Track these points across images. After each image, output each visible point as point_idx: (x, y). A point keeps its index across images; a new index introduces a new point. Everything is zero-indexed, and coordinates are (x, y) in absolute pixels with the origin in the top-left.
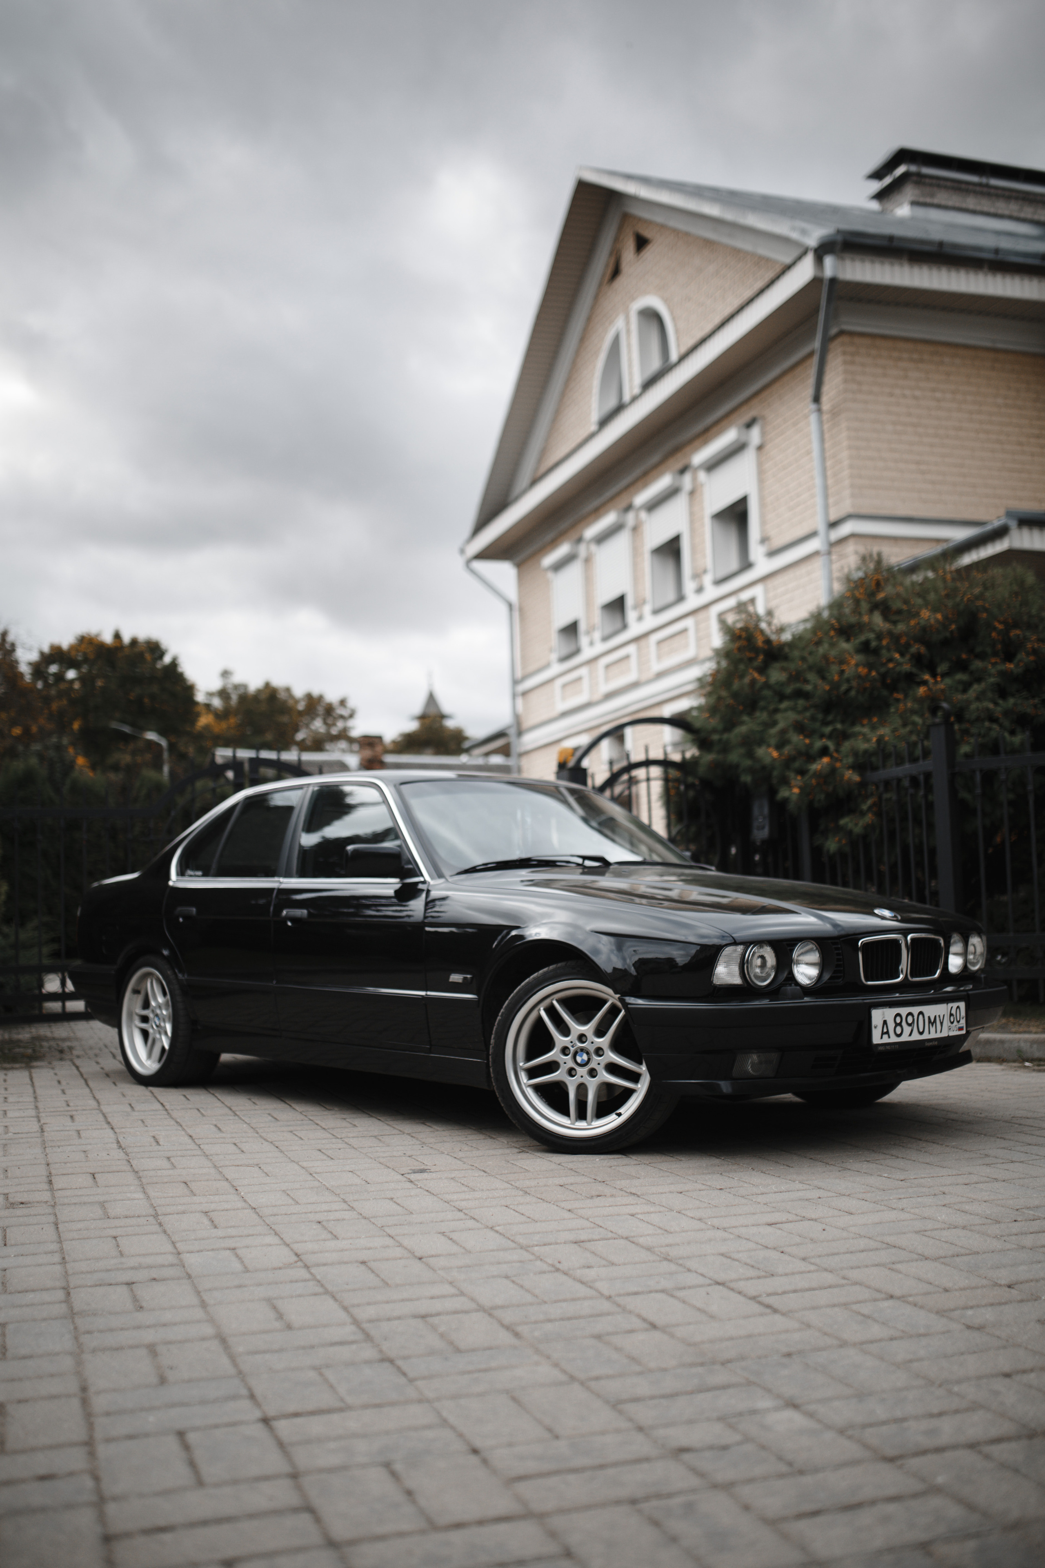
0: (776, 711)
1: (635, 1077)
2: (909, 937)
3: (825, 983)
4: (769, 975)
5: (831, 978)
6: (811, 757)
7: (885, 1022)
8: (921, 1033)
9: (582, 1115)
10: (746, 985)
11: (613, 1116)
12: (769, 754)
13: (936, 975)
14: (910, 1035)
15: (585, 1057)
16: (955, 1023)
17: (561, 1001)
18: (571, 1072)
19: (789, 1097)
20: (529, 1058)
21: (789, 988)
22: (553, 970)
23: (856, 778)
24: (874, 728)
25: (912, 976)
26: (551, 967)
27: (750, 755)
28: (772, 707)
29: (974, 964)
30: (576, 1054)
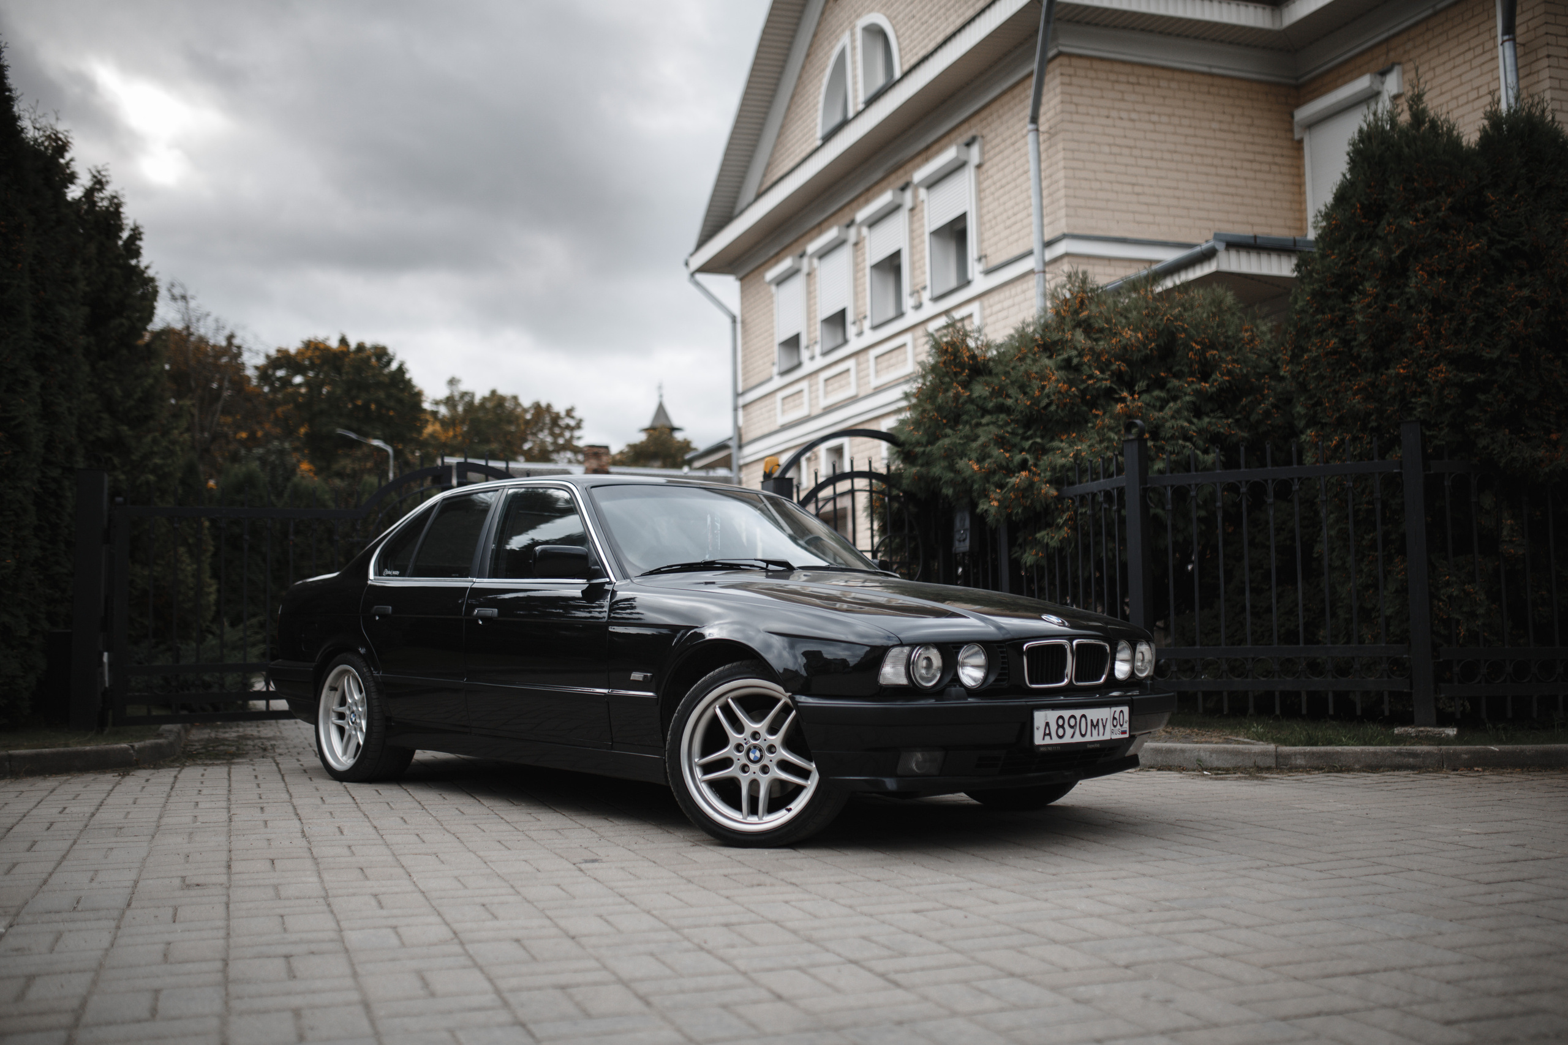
0: (978, 425)
1: (805, 774)
2: (1075, 643)
3: (990, 685)
4: (934, 676)
5: (996, 681)
6: (1010, 472)
7: (1047, 724)
8: (1083, 736)
9: (753, 811)
10: (911, 686)
11: (784, 812)
12: (970, 466)
13: (1102, 680)
14: (1072, 737)
15: (758, 754)
16: (1118, 726)
17: (737, 700)
18: (744, 769)
19: (962, 797)
20: (704, 754)
21: (953, 689)
22: (729, 669)
23: (1053, 492)
24: (1072, 444)
25: (1077, 680)
26: (727, 666)
27: (952, 468)
28: (974, 422)
29: (1142, 671)
30: (749, 751)
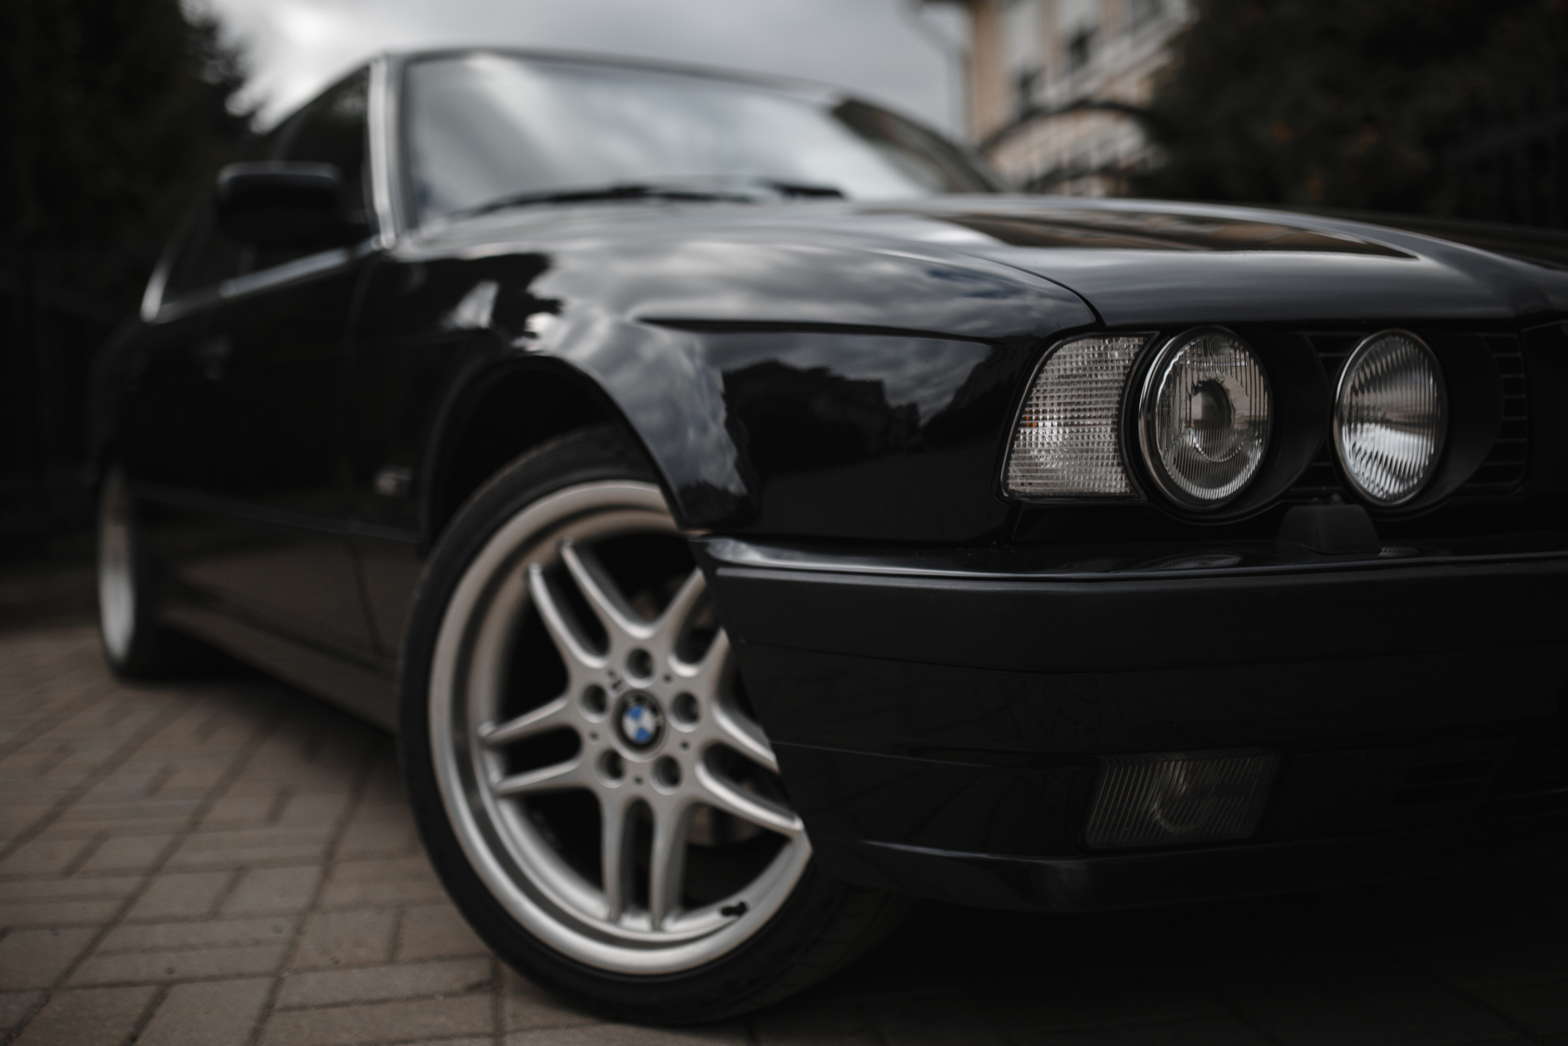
4: (1240, 461)
5: (1479, 476)
9: (637, 900)
10: (1144, 498)
11: (722, 915)
15: (647, 721)
17: (588, 546)
18: (611, 763)
20: (508, 710)
21: (1318, 508)
22: (551, 454)
26: (549, 446)
30: (623, 709)
